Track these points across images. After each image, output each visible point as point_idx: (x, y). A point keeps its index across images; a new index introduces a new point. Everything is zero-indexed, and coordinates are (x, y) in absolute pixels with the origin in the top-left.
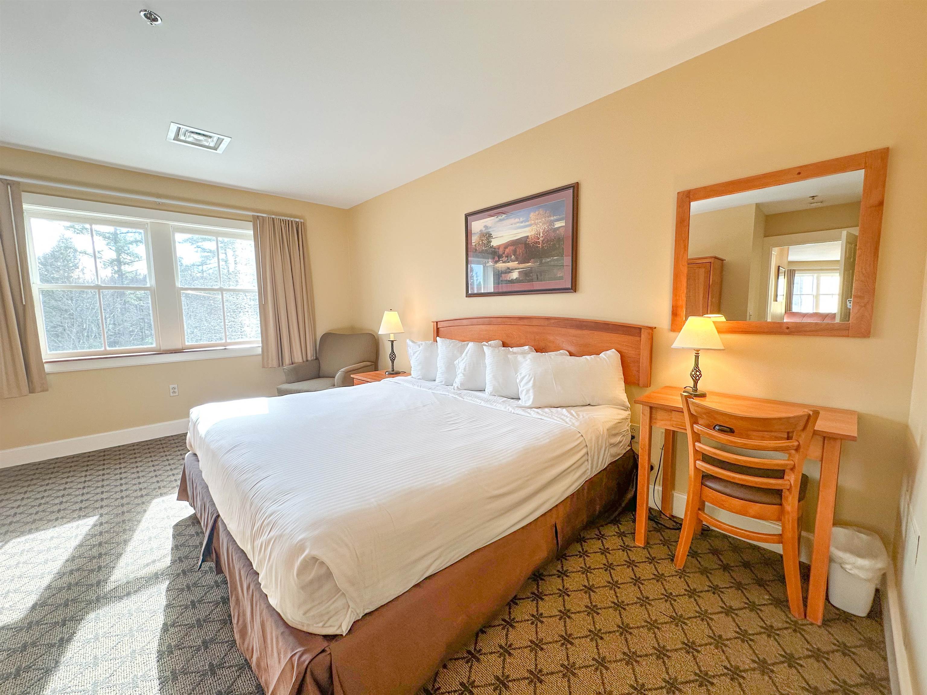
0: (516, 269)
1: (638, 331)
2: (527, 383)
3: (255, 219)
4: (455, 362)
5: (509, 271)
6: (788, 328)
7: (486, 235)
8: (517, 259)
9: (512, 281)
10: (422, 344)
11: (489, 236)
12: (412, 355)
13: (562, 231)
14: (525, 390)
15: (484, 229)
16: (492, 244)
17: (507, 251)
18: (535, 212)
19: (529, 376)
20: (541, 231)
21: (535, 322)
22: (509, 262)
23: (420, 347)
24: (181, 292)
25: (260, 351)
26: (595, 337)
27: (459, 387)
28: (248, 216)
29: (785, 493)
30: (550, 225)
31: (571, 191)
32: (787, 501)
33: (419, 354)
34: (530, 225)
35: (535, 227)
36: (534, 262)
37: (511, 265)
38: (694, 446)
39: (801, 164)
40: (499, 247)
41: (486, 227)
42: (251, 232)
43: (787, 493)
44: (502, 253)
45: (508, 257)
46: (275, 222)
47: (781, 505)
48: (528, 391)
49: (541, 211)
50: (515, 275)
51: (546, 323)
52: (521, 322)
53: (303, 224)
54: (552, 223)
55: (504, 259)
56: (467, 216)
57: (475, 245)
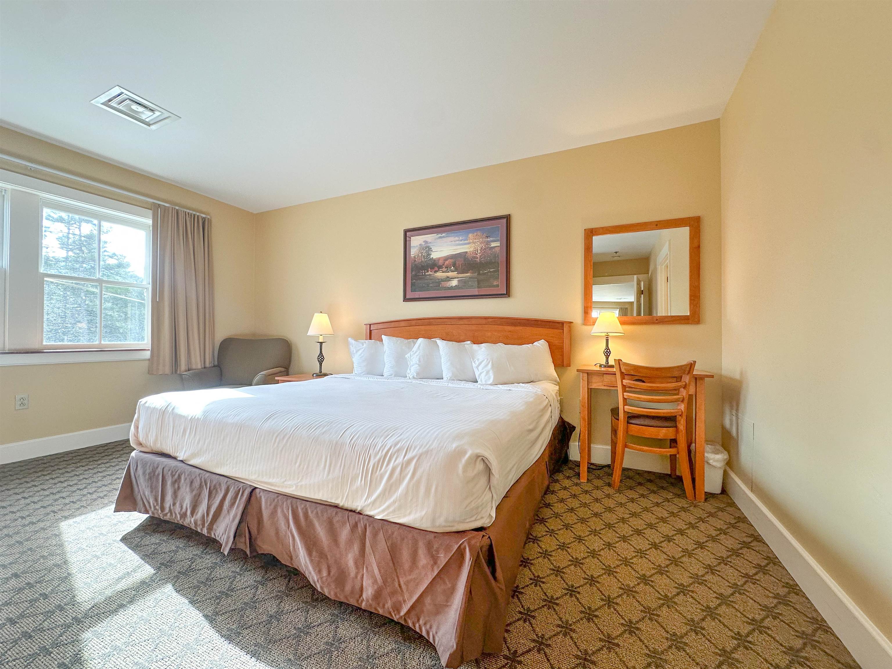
0: (455, 278)
1: (560, 325)
2: (487, 365)
3: (155, 208)
4: (406, 356)
5: (449, 279)
6: (657, 320)
7: (426, 248)
8: (456, 270)
9: (451, 288)
10: (365, 342)
11: (429, 250)
12: (355, 352)
13: (497, 250)
14: (485, 372)
15: (423, 244)
16: (431, 256)
17: (447, 262)
18: (473, 233)
19: (488, 359)
20: (479, 249)
21: (474, 321)
22: (448, 272)
23: (363, 345)
24: (43, 280)
25: (147, 355)
26: (528, 331)
27: (415, 376)
28: (147, 202)
29: (679, 418)
30: (487, 244)
31: (505, 220)
32: (680, 423)
33: (364, 351)
34: (469, 243)
35: (474, 245)
36: (472, 273)
37: (450, 274)
38: (623, 395)
39: (658, 220)
40: (439, 259)
41: (426, 242)
42: (150, 222)
43: (680, 417)
44: (441, 264)
45: (447, 268)
46: (180, 214)
47: (676, 427)
48: (488, 372)
49: (479, 233)
50: (454, 283)
51: (484, 321)
52: (461, 322)
53: (210, 221)
54: (488, 243)
55: (444, 269)
56: (406, 232)
57: (415, 257)
